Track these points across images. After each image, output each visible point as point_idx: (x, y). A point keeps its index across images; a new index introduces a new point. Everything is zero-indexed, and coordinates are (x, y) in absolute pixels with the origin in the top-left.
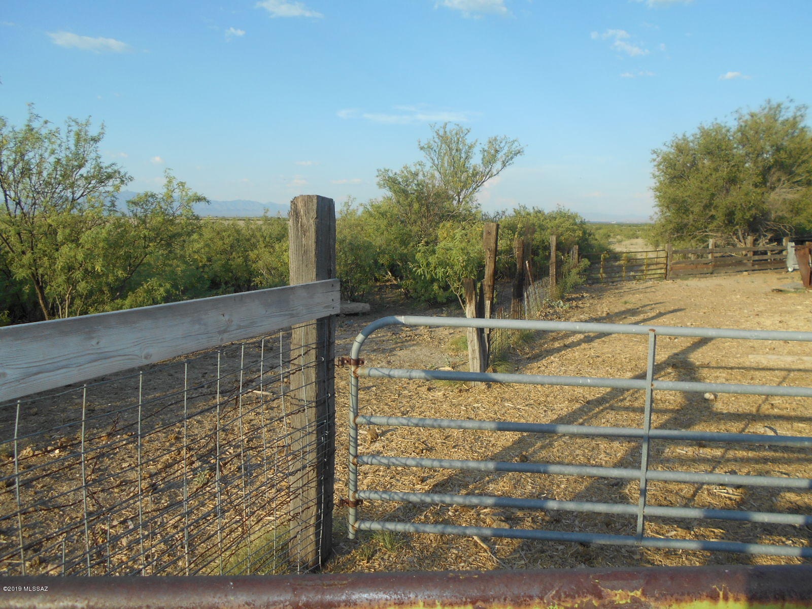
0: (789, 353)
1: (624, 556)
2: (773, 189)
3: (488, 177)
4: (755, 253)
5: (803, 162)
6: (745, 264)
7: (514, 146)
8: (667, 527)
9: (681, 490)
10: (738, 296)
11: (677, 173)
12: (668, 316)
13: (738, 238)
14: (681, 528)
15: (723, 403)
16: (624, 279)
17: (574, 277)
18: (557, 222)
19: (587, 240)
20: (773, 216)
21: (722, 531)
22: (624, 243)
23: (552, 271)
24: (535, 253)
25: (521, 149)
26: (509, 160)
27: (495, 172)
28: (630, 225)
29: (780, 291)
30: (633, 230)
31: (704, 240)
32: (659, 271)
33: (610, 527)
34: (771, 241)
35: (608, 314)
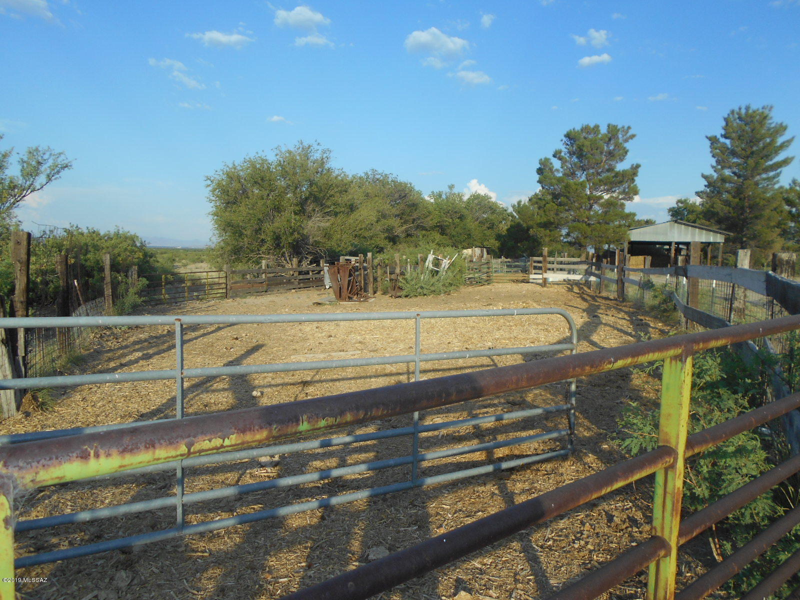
0: (322, 352)
1: (169, 553)
2: (310, 217)
3: (29, 191)
4: (300, 273)
5: (331, 196)
6: (293, 283)
7: (60, 160)
8: (212, 515)
9: (227, 479)
10: (287, 310)
11: (232, 200)
12: (226, 329)
13: (286, 260)
14: (224, 512)
15: (268, 398)
16: (187, 299)
17: (132, 298)
18: (113, 242)
19: (148, 262)
20: (311, 240)
21: (260, 506)
22: (188, 267)
23: (108, 291)
24: (89, 274)
25: (69, 162)
26: (55, 174)
27: (38, 187)
28: (195, 250)
29: (320, 304)
30: (196, 255)
31: (258, 263)
32: (221, 291)
33: (156, 528)
34: (311, 263)
35: (169, 331)
